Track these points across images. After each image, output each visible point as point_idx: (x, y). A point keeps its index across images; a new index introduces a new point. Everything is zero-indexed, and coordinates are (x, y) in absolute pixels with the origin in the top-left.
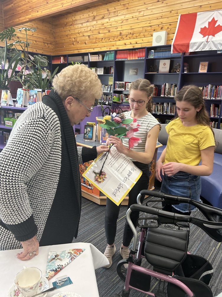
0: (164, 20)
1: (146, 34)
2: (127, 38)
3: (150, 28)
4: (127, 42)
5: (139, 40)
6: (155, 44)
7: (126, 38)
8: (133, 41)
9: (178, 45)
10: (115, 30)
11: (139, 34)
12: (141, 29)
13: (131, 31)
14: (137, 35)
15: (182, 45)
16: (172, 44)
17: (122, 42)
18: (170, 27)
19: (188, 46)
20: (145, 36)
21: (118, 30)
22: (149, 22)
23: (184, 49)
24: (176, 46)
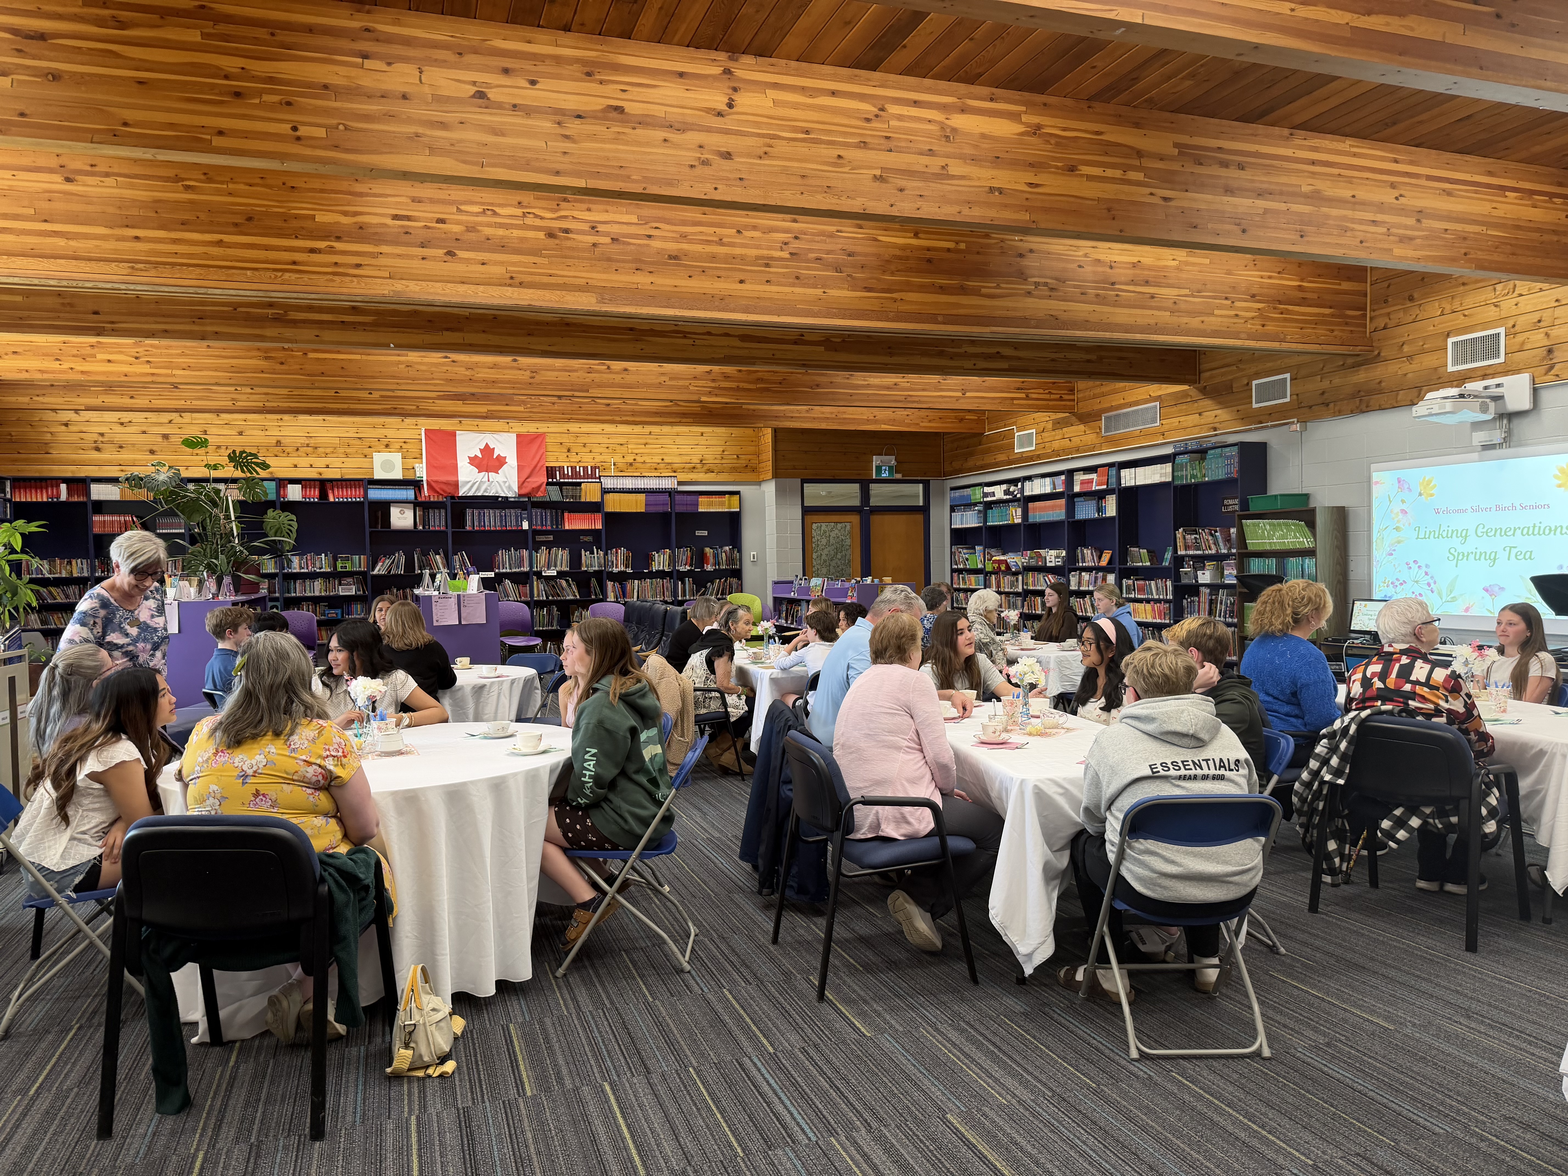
0: (391, 433)
1: (348, 450)
2: (299, 453)
3: (358, 442)
4: (303, 461)
5: (335, 462)
6: (379, 475)
7: (295, 454)
8: (320, 462)
9: (436, 482)
10: (263, 433)
11: (331, 450)
12: (337, 441)
13: (312, 442)
14: (328, 450)
15: (447, 483)
16: (425, 479)
17: (288, 461)
18: (404, 446)
19: (456, 485)
20: (347, 455)
21: (268, 433)
22: (355, 430)
23: (449, 489)
24: (434, 484)
